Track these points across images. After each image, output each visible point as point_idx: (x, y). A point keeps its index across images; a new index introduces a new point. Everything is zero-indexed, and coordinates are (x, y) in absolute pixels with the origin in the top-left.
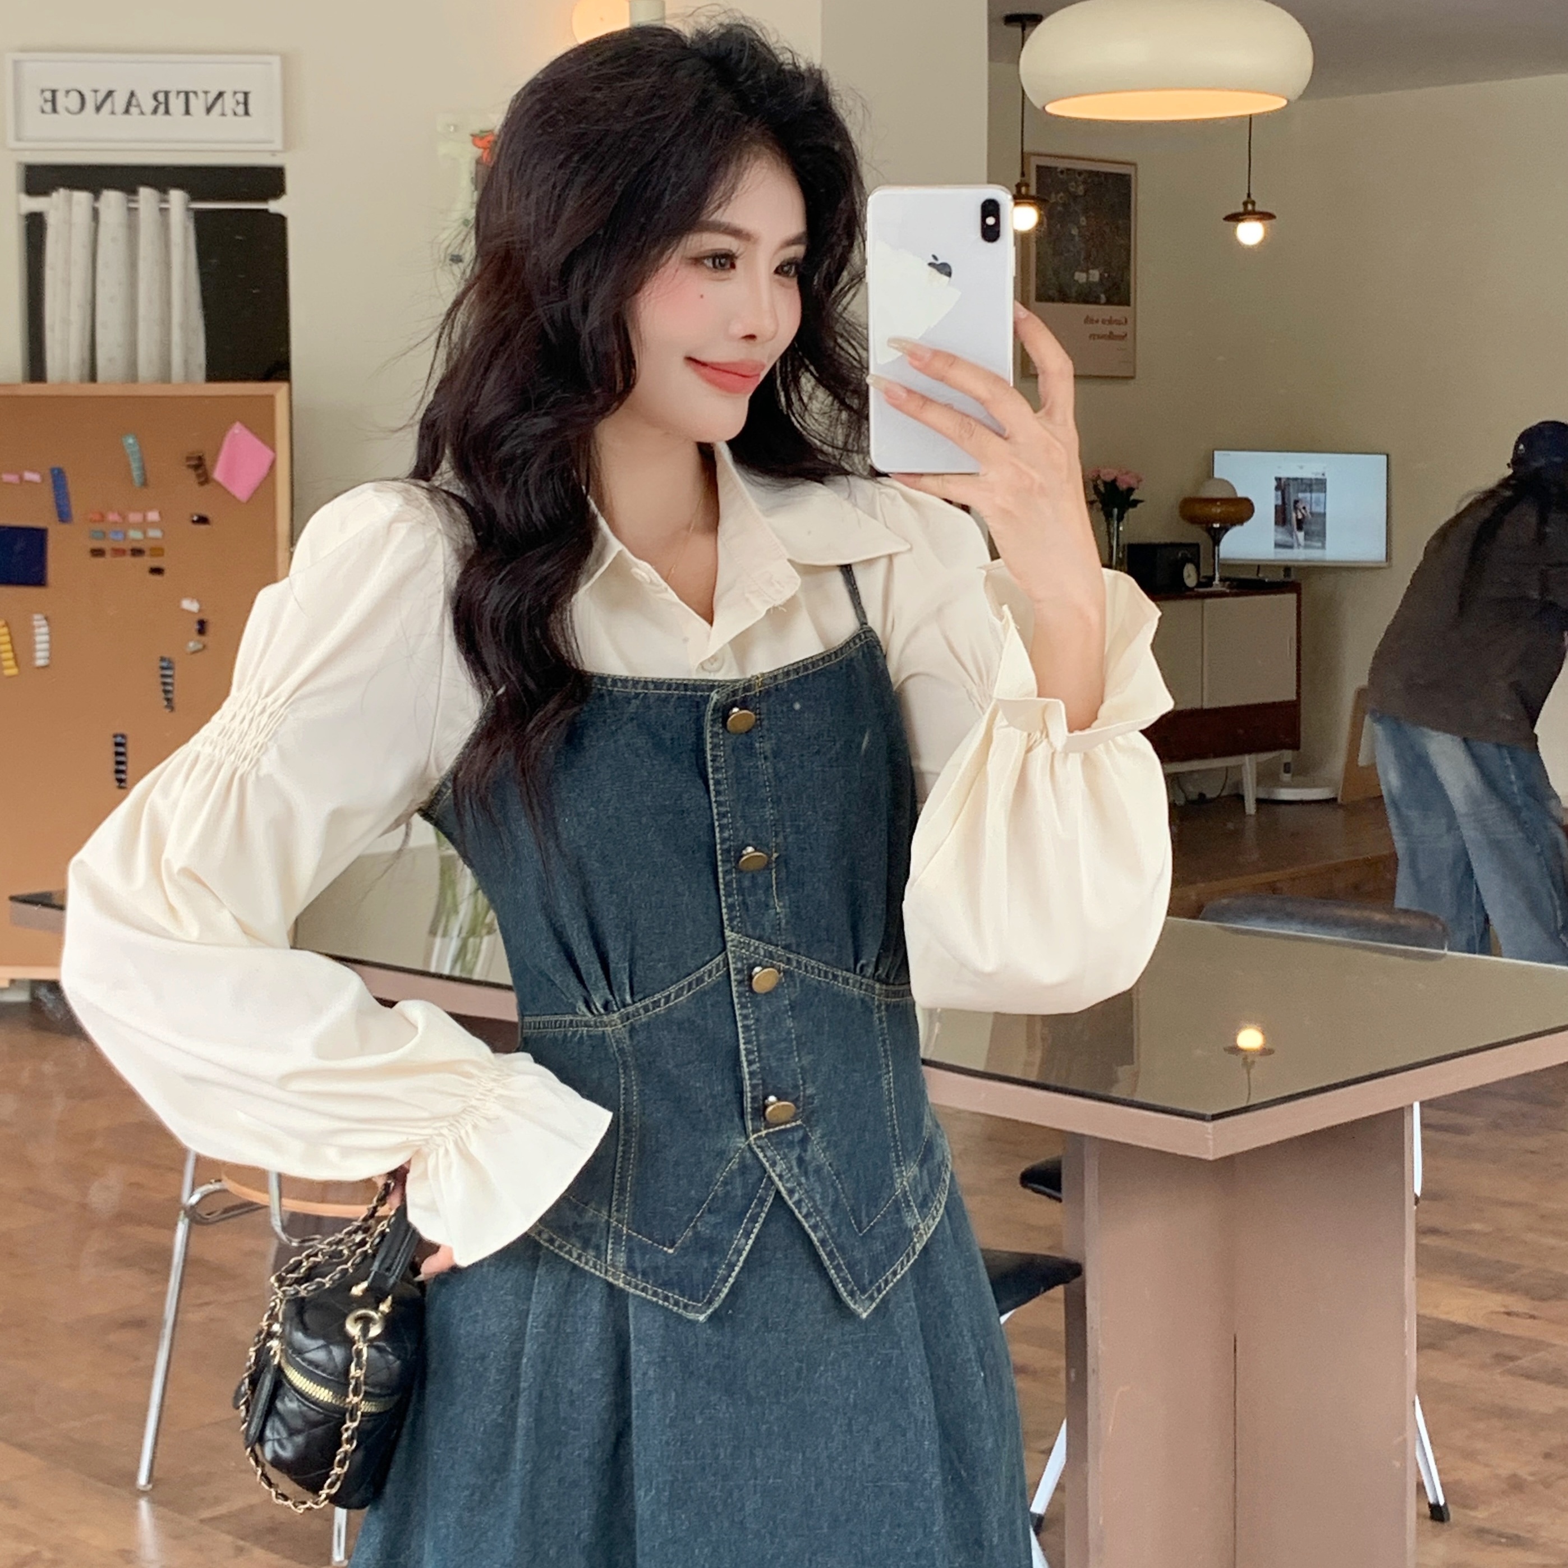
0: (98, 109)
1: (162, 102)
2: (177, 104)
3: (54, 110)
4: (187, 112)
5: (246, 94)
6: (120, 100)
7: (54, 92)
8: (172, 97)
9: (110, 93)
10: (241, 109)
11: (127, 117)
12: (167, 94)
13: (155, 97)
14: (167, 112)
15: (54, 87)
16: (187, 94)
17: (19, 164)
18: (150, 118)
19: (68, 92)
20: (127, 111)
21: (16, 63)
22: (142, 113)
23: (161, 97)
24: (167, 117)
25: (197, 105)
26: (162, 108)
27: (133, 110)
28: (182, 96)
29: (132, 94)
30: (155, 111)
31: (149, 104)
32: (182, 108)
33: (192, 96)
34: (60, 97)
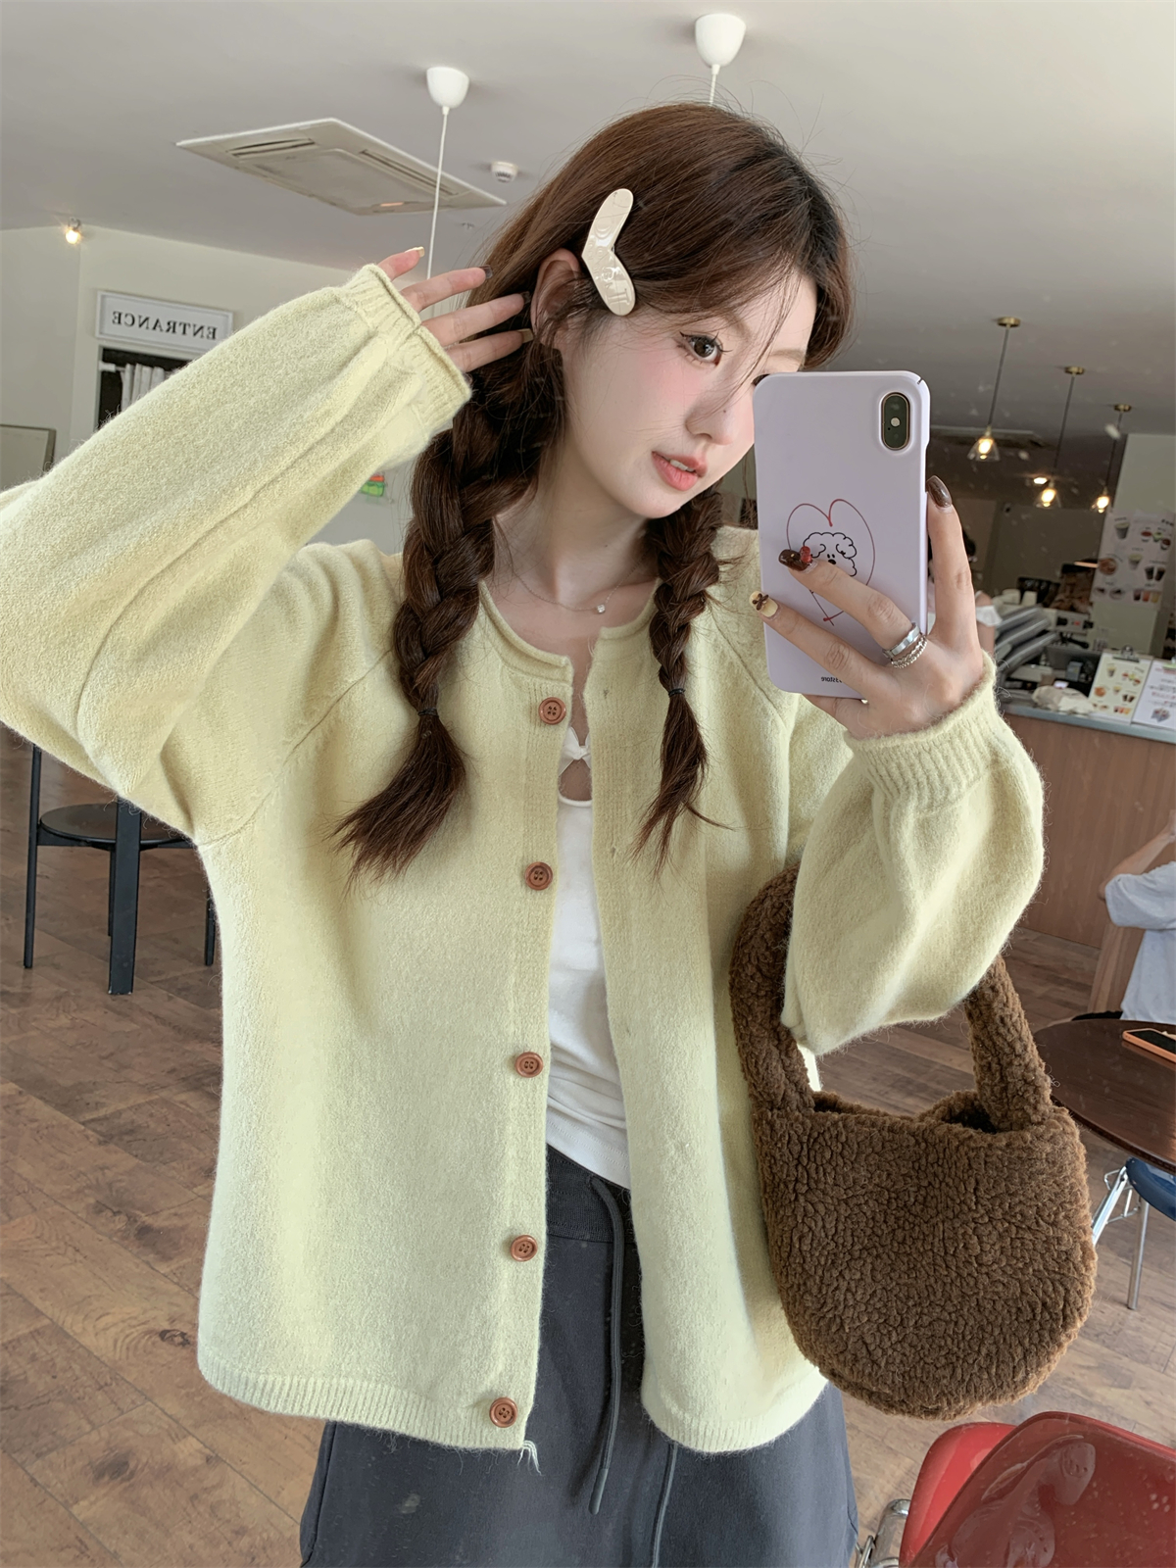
0: (140, 326)
1: (172, 327)
2: (180, 329)
3: (119, 322)
4: (184, 332)
5: (214, 330)
6: (152, 323)
7: (120, 315)
8: (177, 325)
9: (147, 319)
10: (211, 336)
11: (154, 332)
12: (175, 324)
13: (169, 324)
14: (174, 331)
15: (120, 311)
16: (185, 326)
17: (100, 346)
18: (164, 333)
19: (126, 315)
20: (154, 328)
21: (103, 297)
22: (161, 330)
23: (172, 324)
24: (174, 335)
25: (189, 331)
26: (171, 330)
27: (158, 328)
28: (182, 326)
29: (158, 321)
30: (168, 330)
31: (165, 327)
32: (182, 331)
33: (187, 327)
34: (123, 317)
